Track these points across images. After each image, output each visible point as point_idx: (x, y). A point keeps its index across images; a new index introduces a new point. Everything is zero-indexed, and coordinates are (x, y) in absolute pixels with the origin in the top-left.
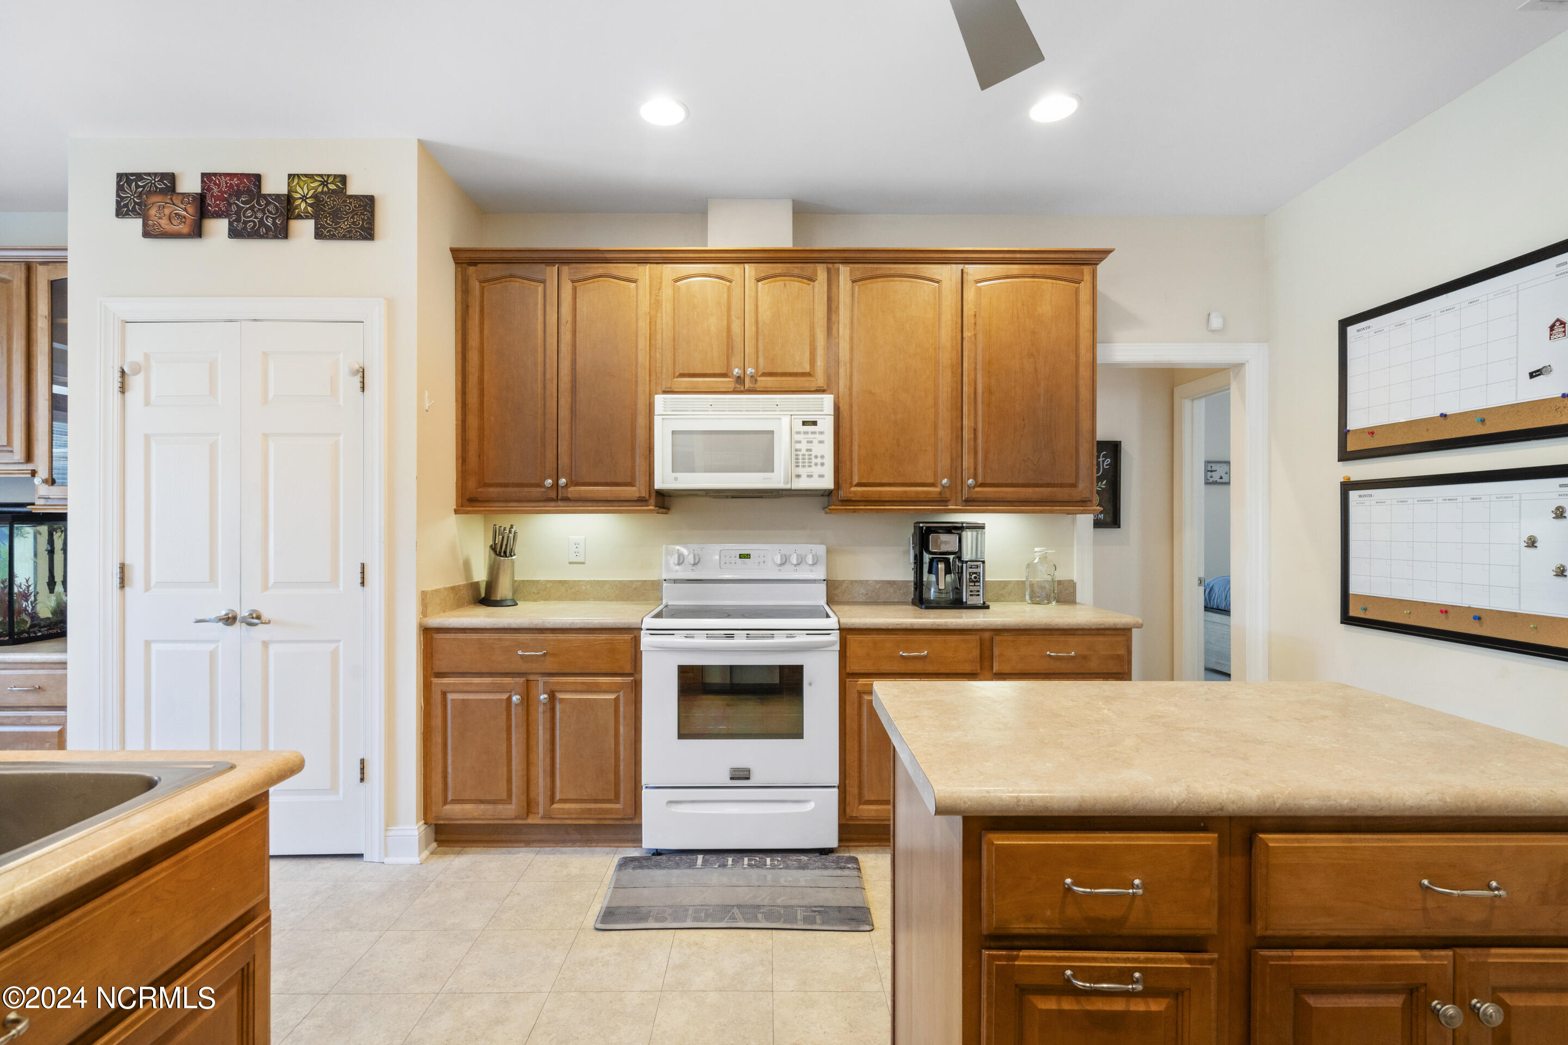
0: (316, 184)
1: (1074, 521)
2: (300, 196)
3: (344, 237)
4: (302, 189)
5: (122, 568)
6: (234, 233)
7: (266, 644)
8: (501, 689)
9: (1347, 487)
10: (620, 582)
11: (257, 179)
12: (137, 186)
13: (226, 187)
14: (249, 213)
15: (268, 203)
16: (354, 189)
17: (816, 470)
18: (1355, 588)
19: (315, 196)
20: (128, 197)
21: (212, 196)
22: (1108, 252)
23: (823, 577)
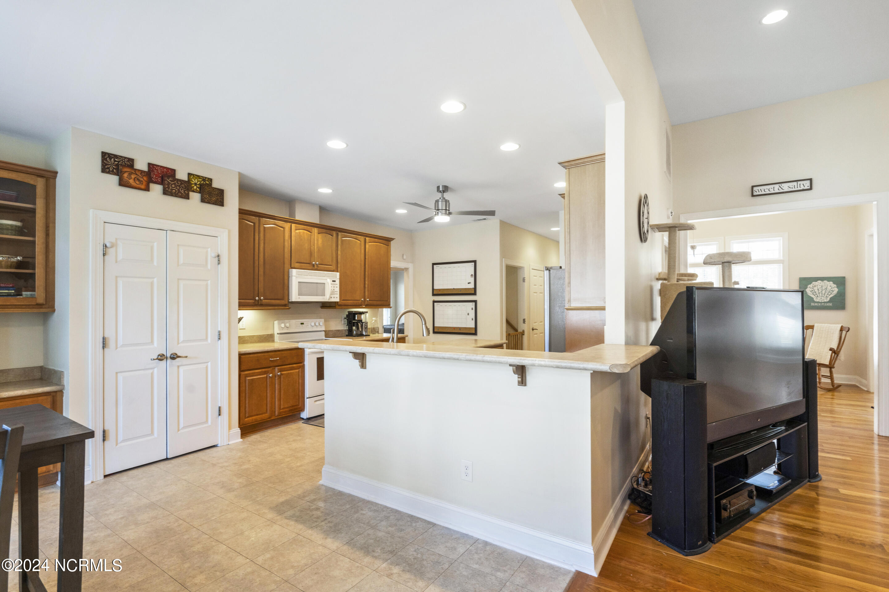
0: (200, 180)
1: (378, 310)
2: (193, 183)
3: (213, 204)
4: (195, 180)
5: (104, 339)
6: (165, 192)
7: (178, 367)
8: (265, 373)
9: (434, 302)
10: (260, 335)
11: (174, 171)
12: (115, 161)
13: (161, 172)
14: (173, 186)
15: (181, 184)
16: (215, 185)
17: (336, 296)
18: (436, 325)
19: (200, 185)
20: (110, 164)
21: (154, 174)
22: (393, 239)
23: (324, 329)
